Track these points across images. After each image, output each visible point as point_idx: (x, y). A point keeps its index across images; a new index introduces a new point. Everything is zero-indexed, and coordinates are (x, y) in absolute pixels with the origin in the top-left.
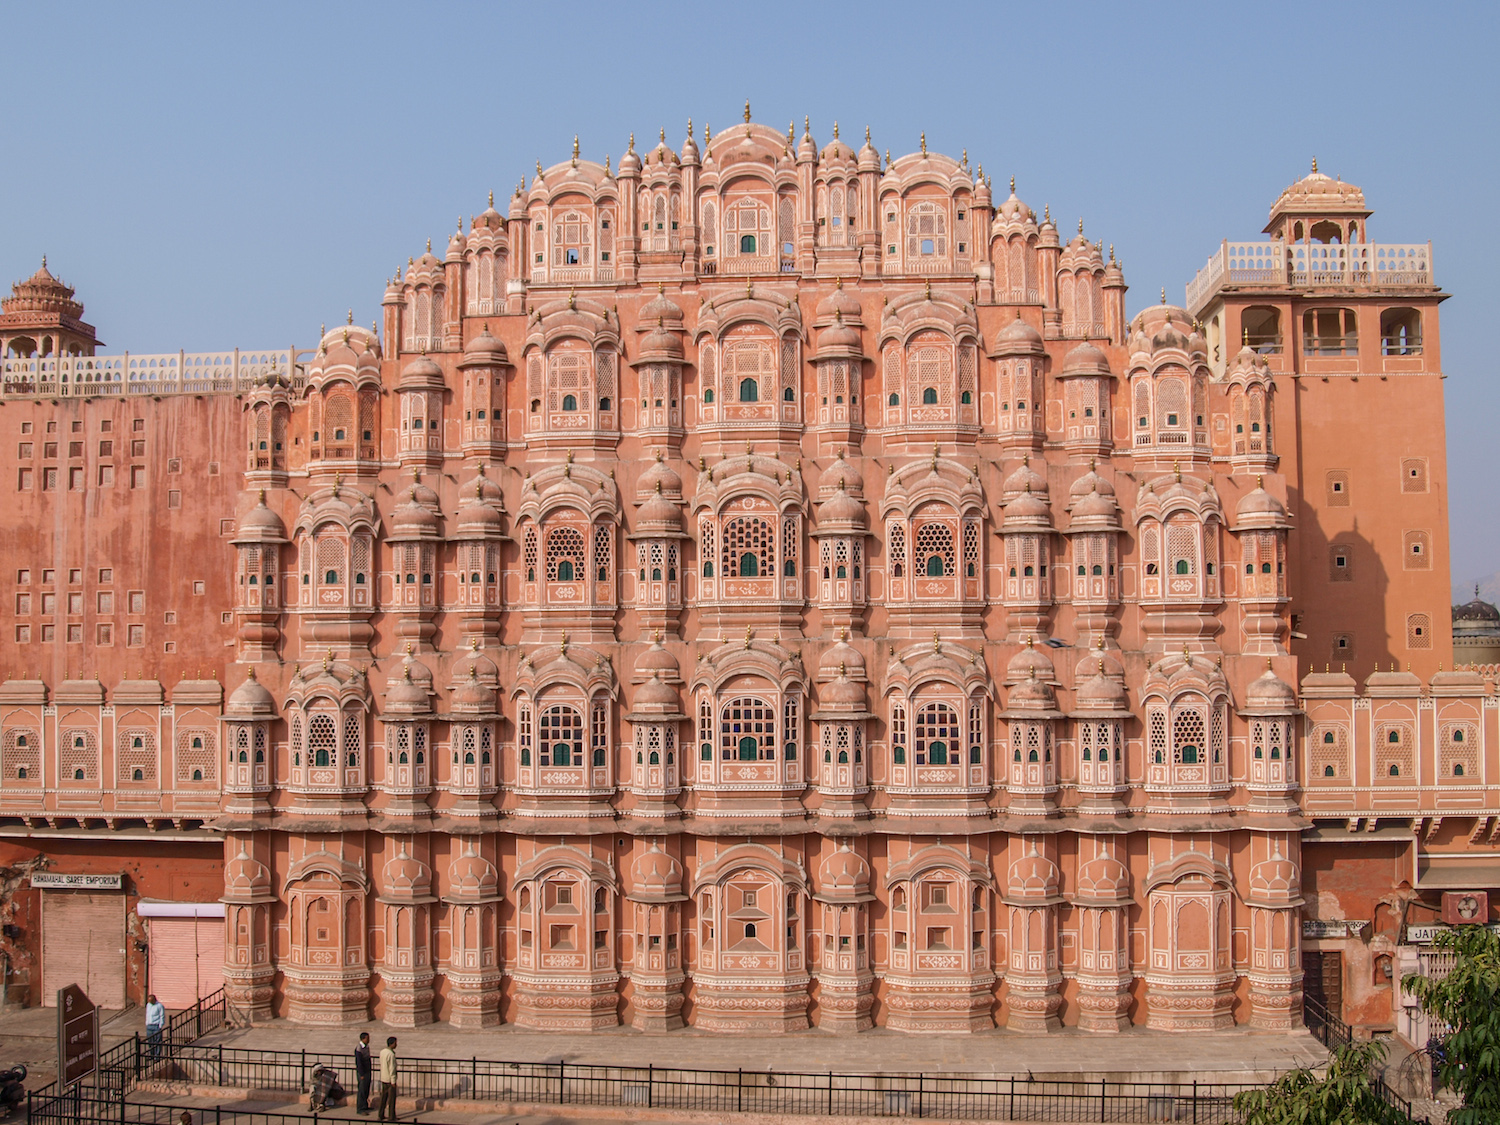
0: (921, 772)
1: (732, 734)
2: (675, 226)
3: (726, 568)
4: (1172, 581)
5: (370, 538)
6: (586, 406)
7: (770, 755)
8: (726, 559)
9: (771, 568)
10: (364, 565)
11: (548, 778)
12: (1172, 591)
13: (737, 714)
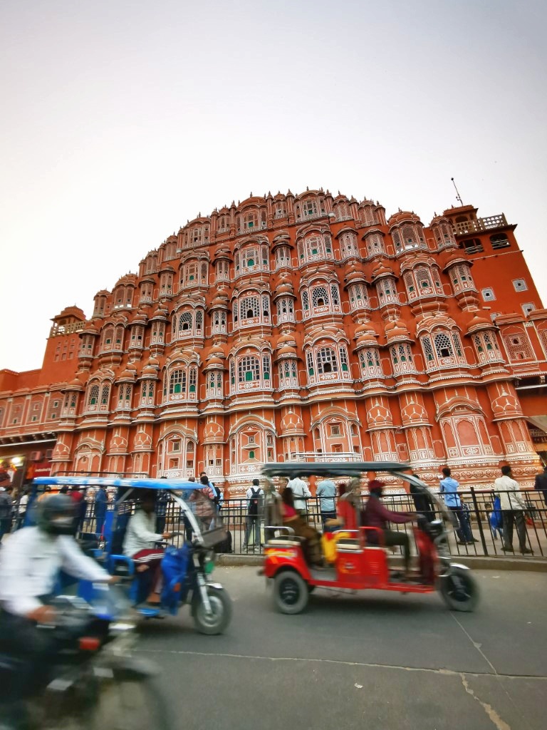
0: (320, 376)
1: (242, 371)
2: (228, 225)
3: (242, 316)
4: (421, 291)
5: (123, 329)
6: (197, 278)
7: (258, 378)
8: (242, 313)
9: (259, 313)
10: (121, 337)
11: (173, 398)
12: (422, 294)
13: (244, 363)
